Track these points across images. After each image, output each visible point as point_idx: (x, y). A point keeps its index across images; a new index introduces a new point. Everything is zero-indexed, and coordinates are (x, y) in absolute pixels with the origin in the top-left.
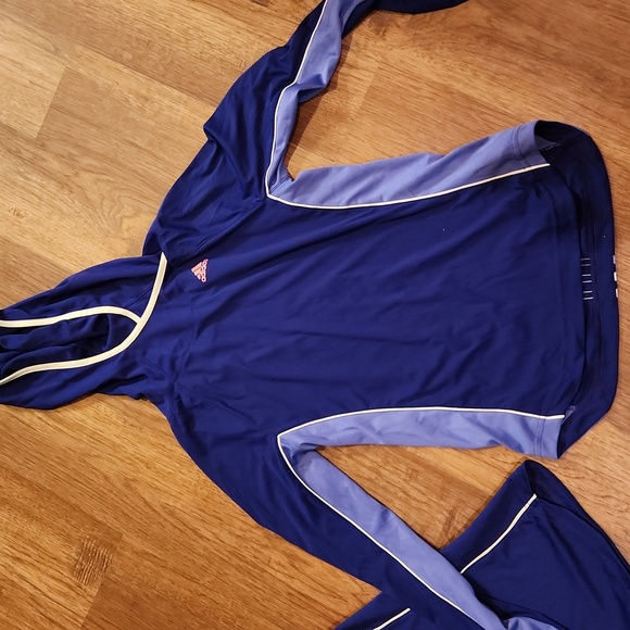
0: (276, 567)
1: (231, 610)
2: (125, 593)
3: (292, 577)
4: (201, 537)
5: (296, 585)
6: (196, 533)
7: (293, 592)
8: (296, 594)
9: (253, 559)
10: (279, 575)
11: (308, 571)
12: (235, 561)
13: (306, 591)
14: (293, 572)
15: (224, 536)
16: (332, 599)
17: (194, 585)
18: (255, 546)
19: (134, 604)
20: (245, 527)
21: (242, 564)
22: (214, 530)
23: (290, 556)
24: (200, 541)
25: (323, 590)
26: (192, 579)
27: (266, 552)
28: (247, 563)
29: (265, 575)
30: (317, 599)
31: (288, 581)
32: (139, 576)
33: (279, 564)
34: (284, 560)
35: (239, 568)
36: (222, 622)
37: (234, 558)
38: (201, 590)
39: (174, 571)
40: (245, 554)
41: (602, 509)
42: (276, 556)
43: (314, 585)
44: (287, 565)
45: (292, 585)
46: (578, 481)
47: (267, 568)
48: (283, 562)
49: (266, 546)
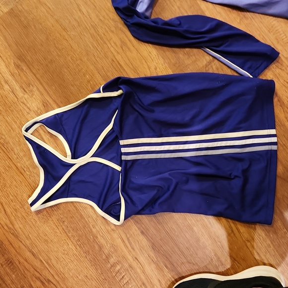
0: (113, 44)
1: (78, 55)
2: (23, 19)
3: (118, 53)
4: (80, 10)
5: (119, 57)
6: (78, 8)
7: (115, 60)
8: (116, 62)
9: (103, 35)
10: (112, 49)
11: (128, 53)
12: (92, 31)
13: (122, 64)
14: (120, 50)
15: (93, 16)
16: (133, 73)
17: (64, 33)
18: (107, 29)
19: (25, 27)
20: (106, 16)
21: (95, 34)
22: (89, 10)
23: (123, 43)
24: (79, 12)
25: (131, 66)
26: (65, 29)
27: (111, 34)
28: (98, 35)
29: (105, 45)
30: (126, 69)
31: (115, 54)
32: (35, 14)
33: (115, 43)
34: (118, 43)
35: (92, 36)
36: (70, 58)
37: (92, 29)
38: (67, 37)
40: (100, 30)
41: (284, 88)
42: (115, 39)
43: (127, 62)
44: (119, 46)
45: (116, 57)
46: (280, 70)
47: (107, 42)
48: (117, 44)
49: (112, 32)
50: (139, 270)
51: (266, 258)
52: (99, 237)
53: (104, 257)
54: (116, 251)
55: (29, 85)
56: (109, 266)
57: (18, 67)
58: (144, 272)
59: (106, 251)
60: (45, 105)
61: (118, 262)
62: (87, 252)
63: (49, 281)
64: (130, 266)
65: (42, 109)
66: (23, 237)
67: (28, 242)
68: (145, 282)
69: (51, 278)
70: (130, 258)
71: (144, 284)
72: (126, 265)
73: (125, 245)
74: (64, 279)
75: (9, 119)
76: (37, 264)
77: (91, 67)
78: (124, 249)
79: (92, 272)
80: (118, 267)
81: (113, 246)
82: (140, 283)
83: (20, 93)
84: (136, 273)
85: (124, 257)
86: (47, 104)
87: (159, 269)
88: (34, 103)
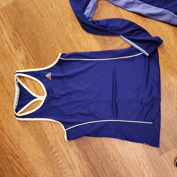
0: (68, 28)
1: (48, 31)
2: (20, 8)
3: (71, 33)
4: (52, 7)
5: (71, 36)
6: (51, 5)
7: (68, 37)
8: (69, 38)
9: (63, 22)
10: (68, 30)
11: (77, 34)
12: (58, 19)
13: (72, 39)
14: (72, 32)
15: (59, 10)
16: (78, 45)
17: (42, 18)
18: (66, 19)
19: (20, 13)
20: (66, 11)
21: (59, 21)
22: (57, 7)
23: (74, 28)
24: (51, 7)
25: (77, 41)
26: (42, 16)
27: (68, 22)
28: (61, 22)
29: (64, 28)
30: (74, 43)
31: (69, 33)
32: (27, 6)
33: (70, 27)
34: (72, 27)
35: (57, 22)
36: (43, 33)
37: (58, 18)
38: (43, 21)
39: (39, 11)
40: (62, 19)
41: (163, 64)
42: (70, 25)
43: (76, 39)
44: (72, 29)
45: (70, 35)
46: (162, 54)
47: (65, 27)
48: (71, 28)
49: (69, 21)
50: (68, 157)
51: (141, 160)
52: (48, 136)
53: (50, 147)
54: (57, 145)
55: (19, 45)
56: (52, 153)
57: (14, 35)
58: (71, 159)
59: (51, 144)
60: (27, 58)
61: (57, 152)
62: (40, 144)
63: (18, 157)
64: (64, 154)
65: (25, 60)
66: (6, 130)
67: (8, 134)
68: (71, 164)
69: (19, 155)
70: (64, 150)
71: (70, 165)
72: (61, 154)
73: (62, 143)
74: (26, 157)
75: (6, 64)
76: (12, 146)
77: (55, 39)
78: (61, 144)
79: (42, 155)
80: (57, 154)
81: (55, 142)
82: (68, 165)
83: (13, 50)
84: (66, 158)
85: (61, 149)
86: (27, 57)
87: (80, 158)
88: (21, 56)
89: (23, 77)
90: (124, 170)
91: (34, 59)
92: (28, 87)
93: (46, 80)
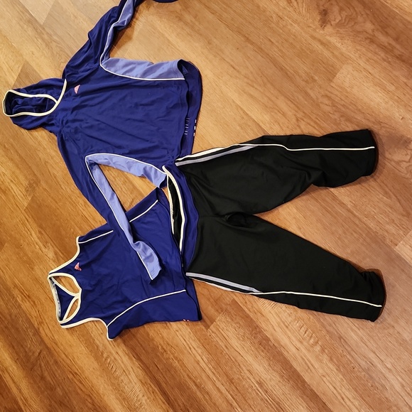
0: (80, 205)
1: (65, 217)
2: (38, 202)
5: (84, 213)
7: (83, 215)
9: (75, 200)
10: (81, 208)
11: (89, 209)
12: (70, 200)
14: (84, 208)
15: (68, 190)
17: (57, 205)
18: (76, 196)
19: (40, 207)
22: (66, 187)
23: (85, 202)
24: (61, 190)
26: (57, 203)
27: (78, 199)
28: (73, 201)
29: (77, 207)
31: (83, 211)
32: (43, 197)
34: (83, 204)
35: (70, 202)
38: (58, 207)
39: (52, 198)
40: (73, 198)
42: (81, 201)
47: (78, 205)
52: (95, 340)
53: (100, 353)
54: (106, 348)
55: (47, 242)
56: (104, 360)
57: (40, 232)
58: (123, 362)
59: (101, 349)
60: (56, 254)
61: (108, 357)
62: (91, 351)
63: (76, 373)
65: (55, 257)
66: (59, 344)
67: (62, 348)
68: (125, 369)
69: (76, 371)
70: (114, 352)
72: (113, 358)
74: (83, 372)
75: (41, 267)
76: (69, 362)
77: (73, 223)
79: (96, 365)
80: (109, 360)
82: (122, 370)
83: (44, 249)
84: (118, 363)
85: (110, 352)
87: (130, 358)
88: (51, 255)
89: (58, 277)
90: (177, 362)
91: (62, 253)
92: (65, 286)
93: (77, 272)
